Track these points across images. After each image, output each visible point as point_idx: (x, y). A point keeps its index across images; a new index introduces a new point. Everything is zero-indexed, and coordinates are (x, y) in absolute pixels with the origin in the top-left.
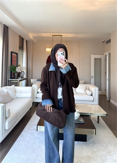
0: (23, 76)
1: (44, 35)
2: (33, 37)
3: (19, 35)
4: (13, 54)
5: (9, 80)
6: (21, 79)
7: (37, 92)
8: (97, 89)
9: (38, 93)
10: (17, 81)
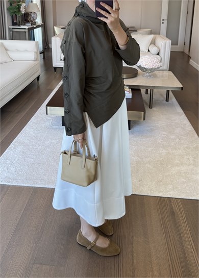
0: (34, 20)
5: (9, 29)
6: (31, 27)
8: (169, 42)
10: (23, 30)
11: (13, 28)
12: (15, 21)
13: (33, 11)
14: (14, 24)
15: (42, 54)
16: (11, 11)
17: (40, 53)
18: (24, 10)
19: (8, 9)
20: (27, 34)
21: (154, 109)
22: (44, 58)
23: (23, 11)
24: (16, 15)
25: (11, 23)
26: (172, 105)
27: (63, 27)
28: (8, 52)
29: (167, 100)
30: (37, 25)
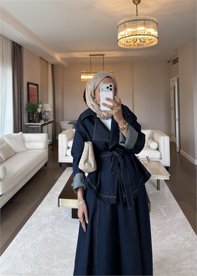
0: (47, 117)
1: (78, 55)
2: (62, 59)
3: (40, 57)
4: (30, 86)
5: (25, 125)
6: (44, 123)
10: (37, 126)
11: (28, 125)
12: (31, 119)
13: (47, 110)
14: (29, 121)
15: (51, 146)
17: (49, 145)
20: (40, 129)
22: (53, 149)
23: (39, 110)
25: (27, 121)
27: (69, 122)
30: (49, 121)
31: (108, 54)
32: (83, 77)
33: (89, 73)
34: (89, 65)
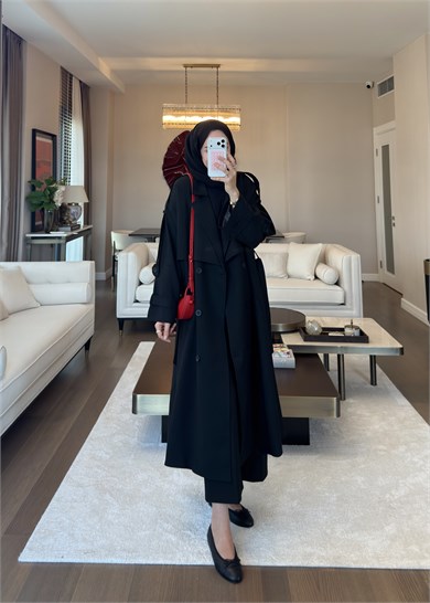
0: (75, 219)
1: (154, 64)
2: (113, 72)
3: (62, 68)
4: (37, 138)
5: (26, 239)
6: (70, 233)
7: (136, 282)
8: (355, 257)
9: (141, 283)
10: (55, 242)
11: (33, 238)
12: (38, 223)
13: (74, 201)
14: (34, 229)
16: (35, 202)
18: (60, 199)
19: (27, 198)
20: (63, 248)
21: (349, 400)
23: (58, 200)
24: (43, 209)
25: (28, 227)
26: (386, 393)
27: (131, 232)
28: (32, 287)
29: (373, 381)
31: (228, 65)
32: (167, 118)
33: (182, 109)
34: (181, 90)
